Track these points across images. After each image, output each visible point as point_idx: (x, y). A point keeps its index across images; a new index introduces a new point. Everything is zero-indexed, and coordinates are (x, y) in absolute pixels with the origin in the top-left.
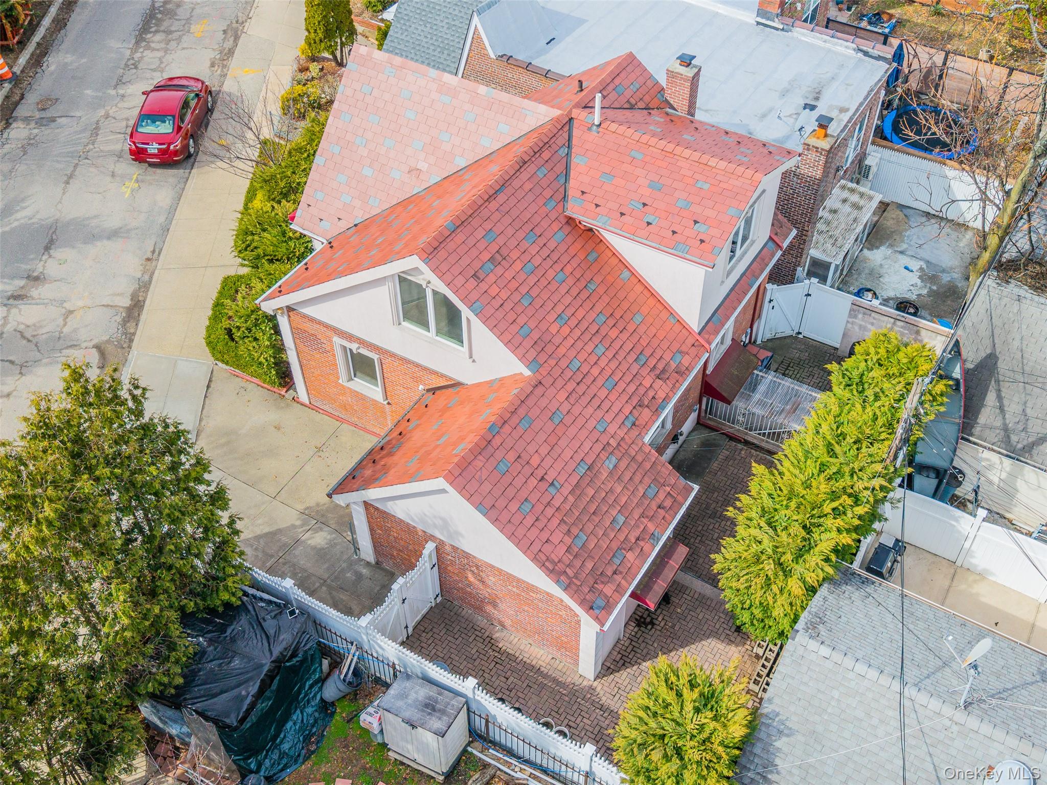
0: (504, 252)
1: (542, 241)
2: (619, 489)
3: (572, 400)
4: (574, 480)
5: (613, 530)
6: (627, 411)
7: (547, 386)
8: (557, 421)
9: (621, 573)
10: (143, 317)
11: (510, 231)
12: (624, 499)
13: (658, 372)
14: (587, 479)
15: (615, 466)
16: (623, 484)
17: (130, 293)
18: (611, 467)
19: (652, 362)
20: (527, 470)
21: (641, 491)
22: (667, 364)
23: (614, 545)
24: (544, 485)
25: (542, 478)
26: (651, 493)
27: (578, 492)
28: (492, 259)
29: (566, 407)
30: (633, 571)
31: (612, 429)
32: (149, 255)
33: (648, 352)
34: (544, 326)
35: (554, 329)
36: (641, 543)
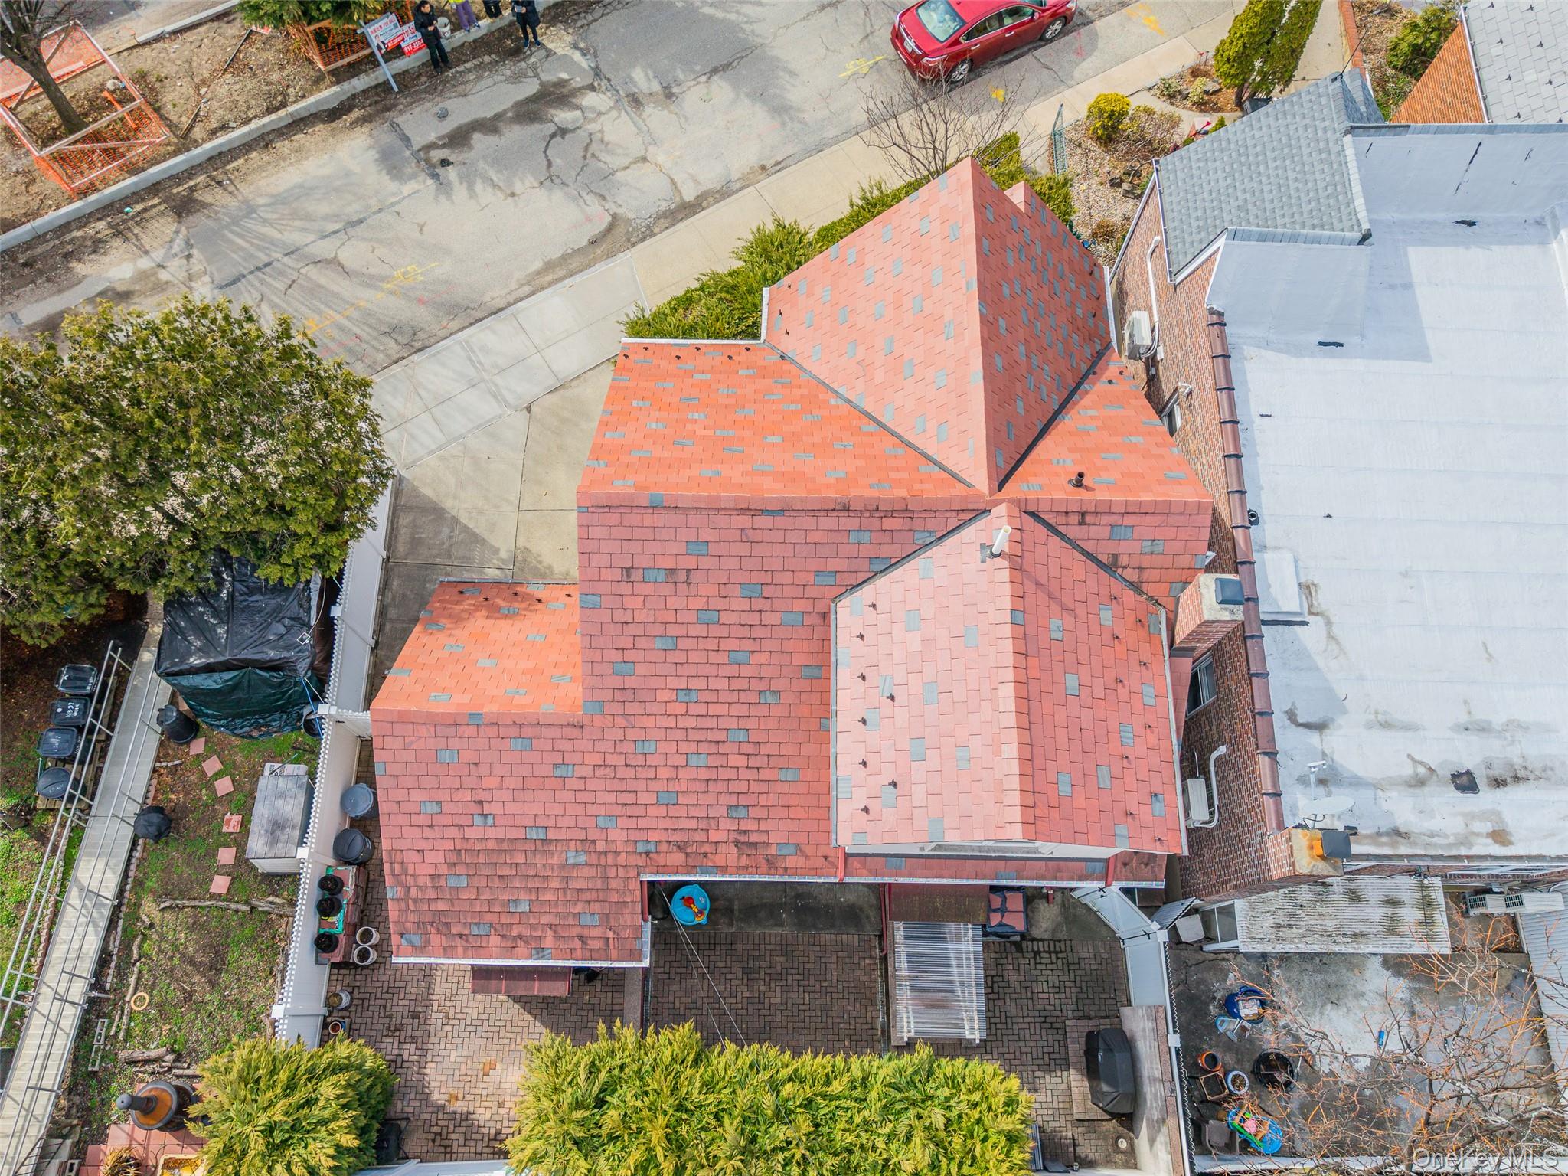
0: (695, 577)
1: (760, 604)
2: (555, 884)
3: (600, 772)
4: (513, 834)
5: (503, 906)
6: (654, 836)
7: (586, 736)
8: (559, 772)
9: (467, 941)
10: (680, 225)
11: (733, 563)
12: (548, 896)
13: (743, 839)
14: (530, 846)
15: (576, 866)
16: (564, 885)
17: (704, 188)
18: (571, 861)
19: (750, 825)
20: (472, 782)
21: (578, 908)
22: (767, 844)
23: (488, 918)
24: (475, 808)
25: (480, 802)
26: (586, 920)
27: (505, 846)
28: (672, 571)
29: (587, 771)
30: (482, 951)
31: (613, 835)
32: (769, 163)
33: (755, 812)
34: (653, 683)
35: (663, 696)
36: (521, 943)
